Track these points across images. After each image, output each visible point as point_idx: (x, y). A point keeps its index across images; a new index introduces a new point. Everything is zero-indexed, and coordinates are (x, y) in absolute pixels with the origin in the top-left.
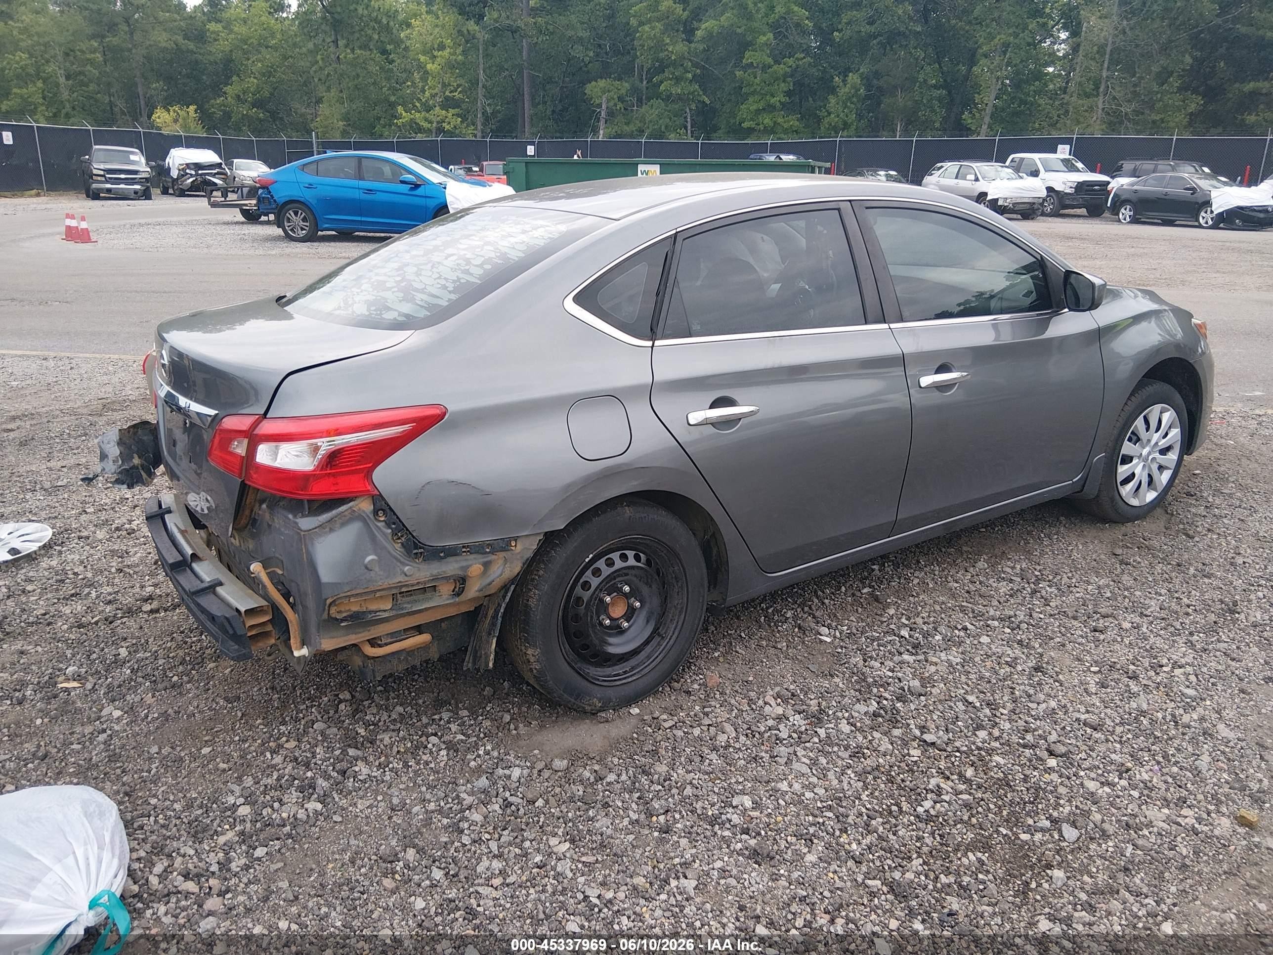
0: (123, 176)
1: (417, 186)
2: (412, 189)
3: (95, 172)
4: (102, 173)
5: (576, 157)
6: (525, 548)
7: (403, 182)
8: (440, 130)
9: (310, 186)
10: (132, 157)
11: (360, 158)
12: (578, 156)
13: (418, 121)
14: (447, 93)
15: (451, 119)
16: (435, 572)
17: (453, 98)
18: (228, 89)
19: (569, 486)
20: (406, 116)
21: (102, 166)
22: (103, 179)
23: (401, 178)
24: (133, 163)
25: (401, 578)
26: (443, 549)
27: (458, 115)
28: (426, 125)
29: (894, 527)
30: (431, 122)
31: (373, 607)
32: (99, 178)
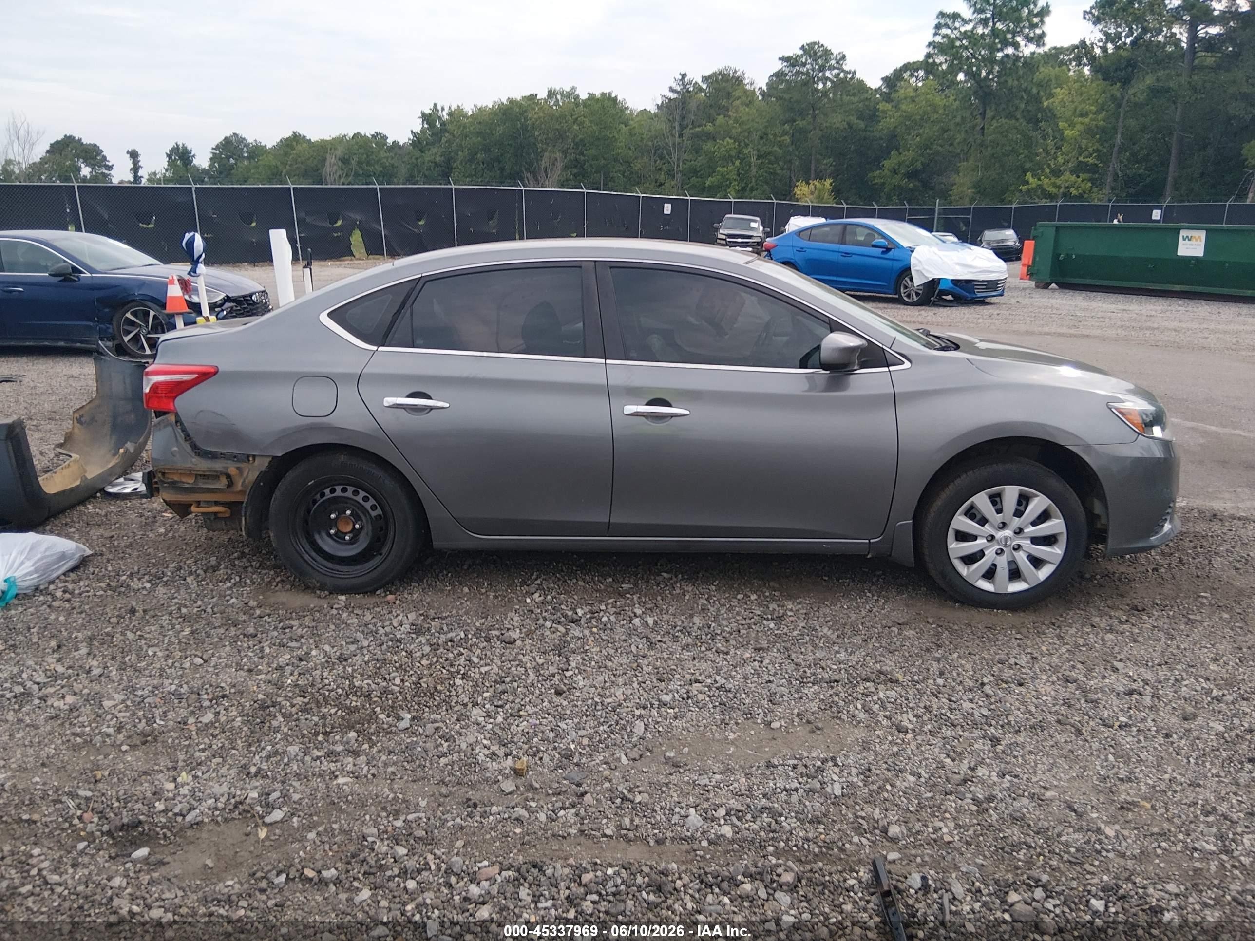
0: (739, 240)
1: (888, 250)
2: (883, 253)
3: (720, 236)
4: (724, 237)
5: (1115, 222)
6: (262, 464)
7: (874, 246)
8: (1066, 195)
9: (801, 250)
10: (753, 225)
11: (845, 225)
12: (1119, 221)
13: (1045, 187)
14: (1081, 159)
15: (1079, 184)
16: (209, 466)
17: (1086, 164)
18: (887, 163)
19: (284, 430)
20: (1033, 182)
21: (726, 232)
22: (724, 242)
23: (873, 243)
24: (753, 229)
25: (190, 465)
26: (210, 452)
27: (1090, 180)
28: (1053, 190)
29: (609, 529)
30: (1059, 187)
31: (184, 480)
32: (722, 242)
